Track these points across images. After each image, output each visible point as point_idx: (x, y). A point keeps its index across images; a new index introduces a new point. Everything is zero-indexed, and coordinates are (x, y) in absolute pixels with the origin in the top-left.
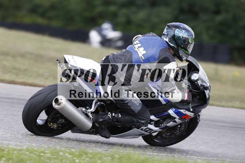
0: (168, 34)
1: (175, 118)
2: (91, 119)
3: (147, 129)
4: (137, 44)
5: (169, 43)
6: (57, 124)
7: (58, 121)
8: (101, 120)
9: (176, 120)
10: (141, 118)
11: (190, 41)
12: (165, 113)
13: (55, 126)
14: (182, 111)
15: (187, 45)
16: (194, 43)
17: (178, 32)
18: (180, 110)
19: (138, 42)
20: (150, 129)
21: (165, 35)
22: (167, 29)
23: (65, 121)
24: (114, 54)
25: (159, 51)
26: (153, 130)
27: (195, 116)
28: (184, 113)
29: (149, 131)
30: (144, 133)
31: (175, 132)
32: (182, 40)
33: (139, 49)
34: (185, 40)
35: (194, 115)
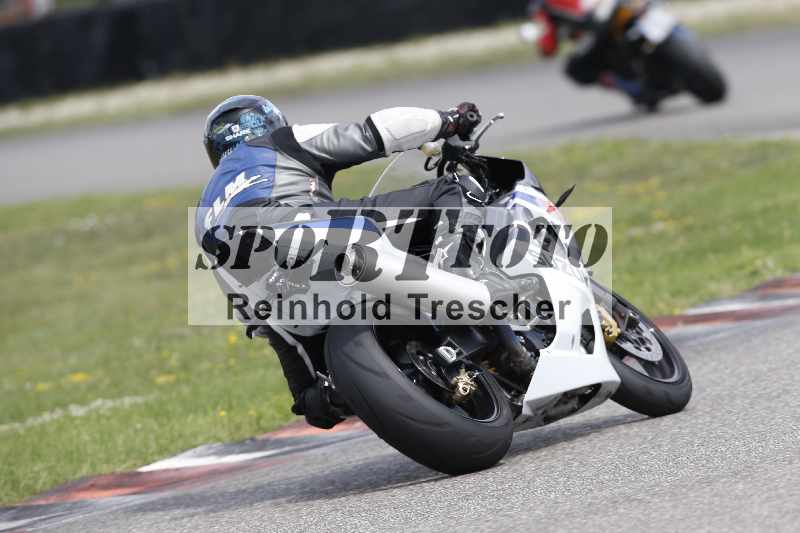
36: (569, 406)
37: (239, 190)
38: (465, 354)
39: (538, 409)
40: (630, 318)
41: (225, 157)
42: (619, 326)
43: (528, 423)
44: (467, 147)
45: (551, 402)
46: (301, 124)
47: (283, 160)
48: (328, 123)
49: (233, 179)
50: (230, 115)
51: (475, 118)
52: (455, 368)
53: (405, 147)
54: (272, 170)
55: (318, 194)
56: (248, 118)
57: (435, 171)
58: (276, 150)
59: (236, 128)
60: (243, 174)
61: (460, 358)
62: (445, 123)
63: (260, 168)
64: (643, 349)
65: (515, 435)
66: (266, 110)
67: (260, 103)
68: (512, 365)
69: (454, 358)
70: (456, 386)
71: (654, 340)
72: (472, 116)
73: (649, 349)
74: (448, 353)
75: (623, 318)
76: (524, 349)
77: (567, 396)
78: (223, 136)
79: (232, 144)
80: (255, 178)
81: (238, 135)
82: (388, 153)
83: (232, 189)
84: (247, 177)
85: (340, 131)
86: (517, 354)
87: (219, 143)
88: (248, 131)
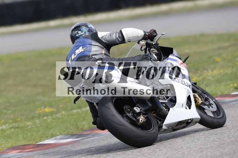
36: (182, 126)
37: (80, 52)
38: (143, 109)
39: (169, 127)
40: (206, 97)
41: (76, 41)
42: (202, 100)
43: (165, 131)
44: (153, 44)
45: (174, 125)
46: (100, 32)
47: (94, 43)
48: (108, 32)
49: (78, 48)
50: (78, 28)
51: (155, 34)
52: (139, 114)
53: (132, 40)
54: (91, 46)
55: (105, 54)
56: (83, 29)
57: (144, 51)
58: (92, 40)
59: (80, 32)
60: (81, 47)
61: (141, 111)
62: (145, 35)
63: (87, 45)
64: (210, 107)
65: (159, 135)
66: (89, 26)
67: (87, 24)
68: (160, 113)
69: (139, 111)
70: (139, 120)
71: (214, 104)
72: (154, 34)
73: (212, 107)
74: (137, 109)
75: (204, 98)
76: (164, 108)
77: (180, 123)
78: (76, 35)
79: (78, 37)
80: (85, 48)
81: (80, 34)
82: (126, 42)
83: (78, 52)
84: (83, 48)
85: (112, 34)
86: (162, 110)
87: (74, 37)
88: (83, 33)
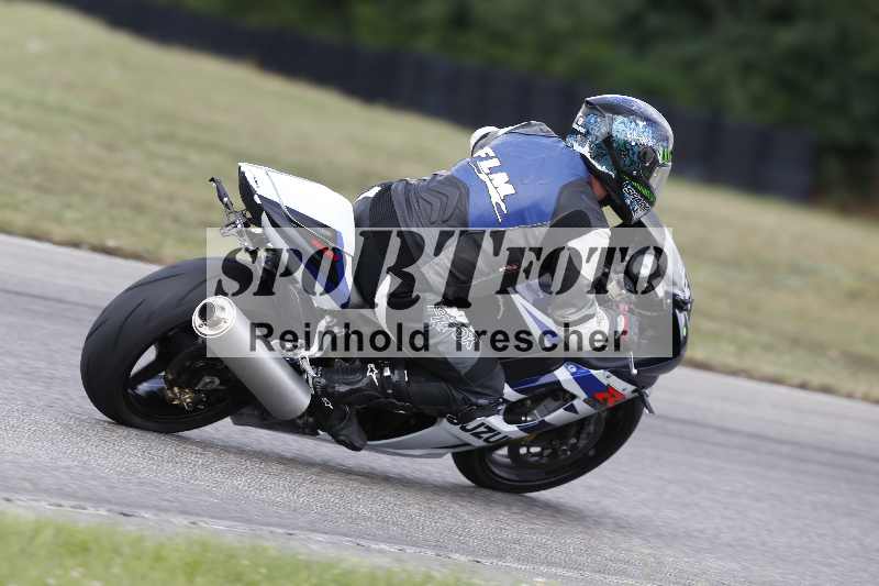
0: (588, 132)
1: (574, 397)
2: (310, 382)
3: (482, 429)
4: (488, 157)
5: (593, 162)
6: (194, 392)
7: (198, 382)
8: (343, 389)
9: (575, 402)
10: (479, 390)
11: (660, 158)
12: (545, 379)
13: (188, 398)
14: (599, 374)
15: (651, 170)
16: (670, 164)
17: (621, 127)
18: (593, 372)
19: (492, 154)
20: (490, 429)
21: (579, 133)
22: (586, 115)
23: (221, 384)
24: (407, 182)
25: (557, 190)
26: (499, 433)
27: (636, 394)
28: (605, 382)
29: (485, 436)
30: (470, 442)
31: (562, 444)
32: (633, 154)
33: (492, 176)
34: (645, 153)
35: (634, 391)
